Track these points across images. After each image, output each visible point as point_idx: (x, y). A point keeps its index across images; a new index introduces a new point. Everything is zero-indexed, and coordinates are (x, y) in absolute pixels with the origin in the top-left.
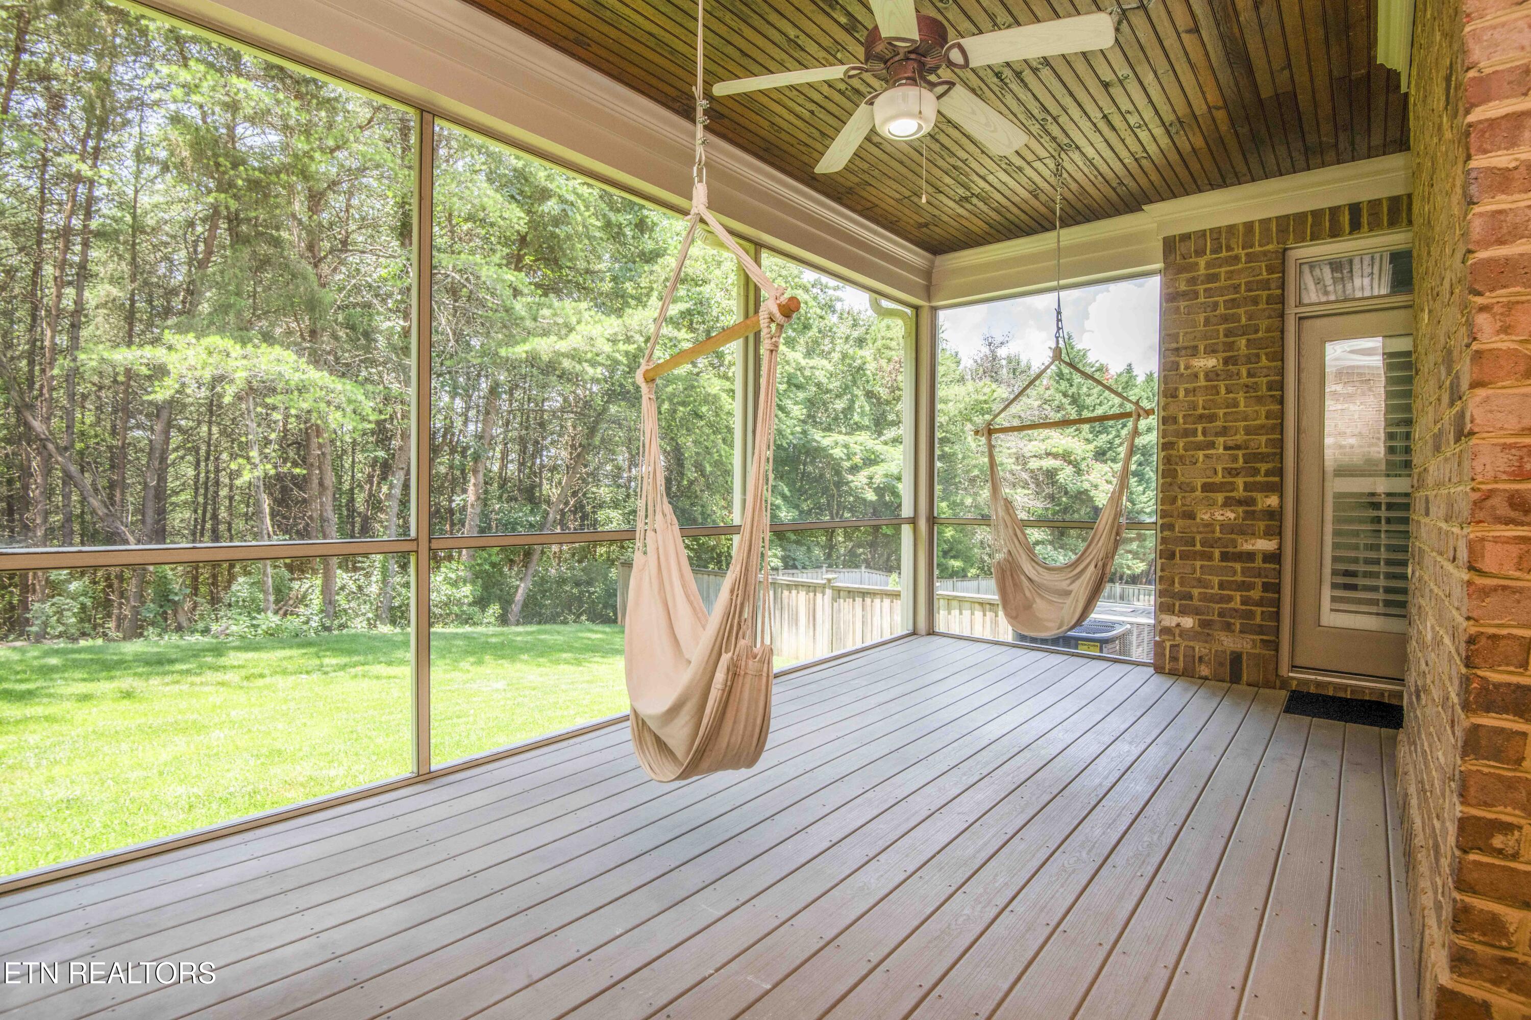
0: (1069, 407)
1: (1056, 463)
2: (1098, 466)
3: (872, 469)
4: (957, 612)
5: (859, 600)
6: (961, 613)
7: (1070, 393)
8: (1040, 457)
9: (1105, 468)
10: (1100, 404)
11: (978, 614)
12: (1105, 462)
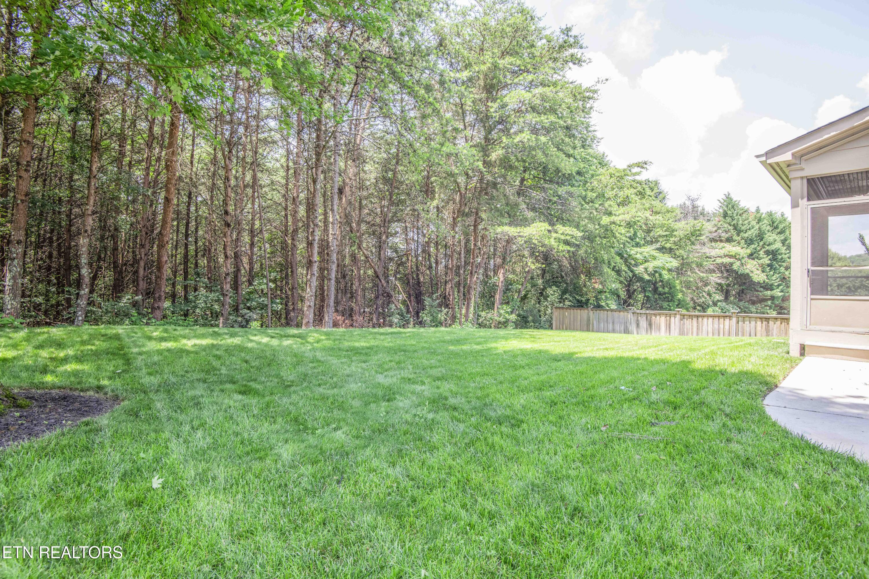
0: (732, 231)
1: (732, 260)
2: (750, 261)
3: (646, 264)
4: (748, 322)
5: (695, 320)
6: (750, 323)
7: (732, 224)
8: (721, 257)
9: (754, 262)
10: (749, 229)
11: (759, 323)
12: (753, 259)
